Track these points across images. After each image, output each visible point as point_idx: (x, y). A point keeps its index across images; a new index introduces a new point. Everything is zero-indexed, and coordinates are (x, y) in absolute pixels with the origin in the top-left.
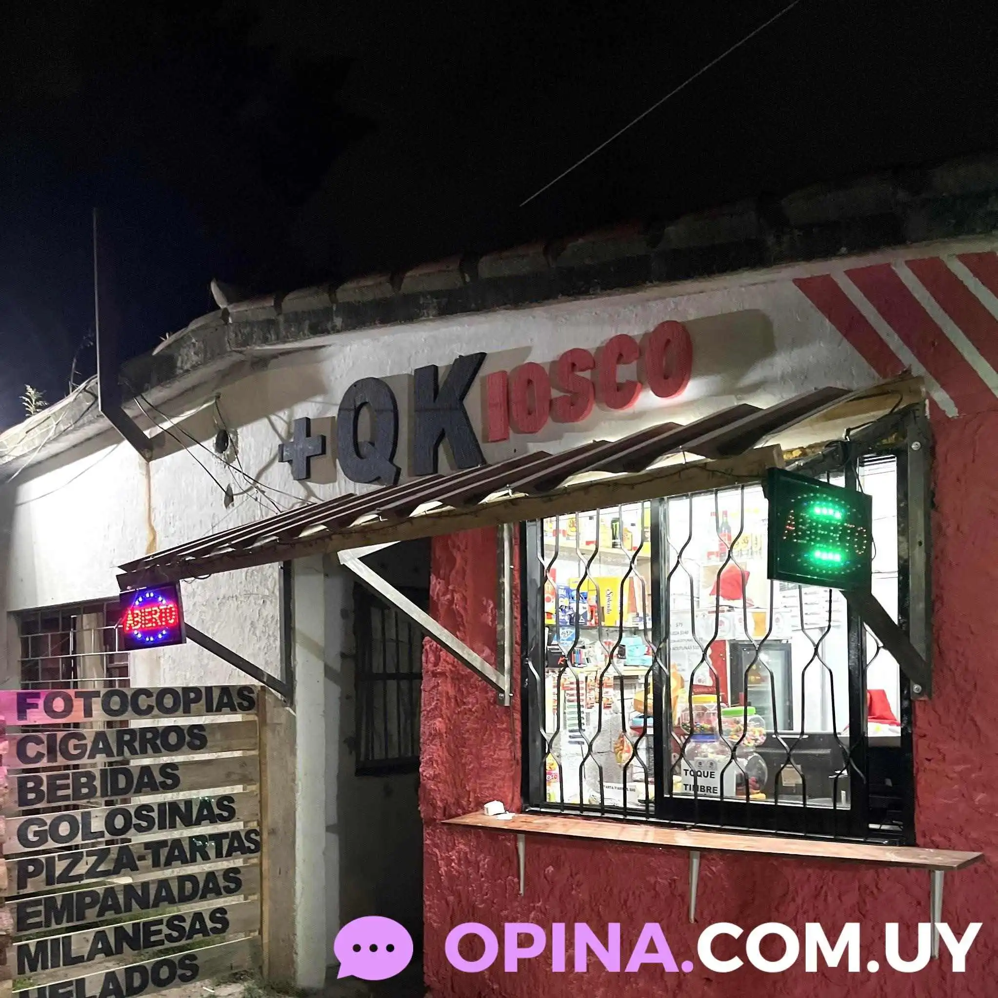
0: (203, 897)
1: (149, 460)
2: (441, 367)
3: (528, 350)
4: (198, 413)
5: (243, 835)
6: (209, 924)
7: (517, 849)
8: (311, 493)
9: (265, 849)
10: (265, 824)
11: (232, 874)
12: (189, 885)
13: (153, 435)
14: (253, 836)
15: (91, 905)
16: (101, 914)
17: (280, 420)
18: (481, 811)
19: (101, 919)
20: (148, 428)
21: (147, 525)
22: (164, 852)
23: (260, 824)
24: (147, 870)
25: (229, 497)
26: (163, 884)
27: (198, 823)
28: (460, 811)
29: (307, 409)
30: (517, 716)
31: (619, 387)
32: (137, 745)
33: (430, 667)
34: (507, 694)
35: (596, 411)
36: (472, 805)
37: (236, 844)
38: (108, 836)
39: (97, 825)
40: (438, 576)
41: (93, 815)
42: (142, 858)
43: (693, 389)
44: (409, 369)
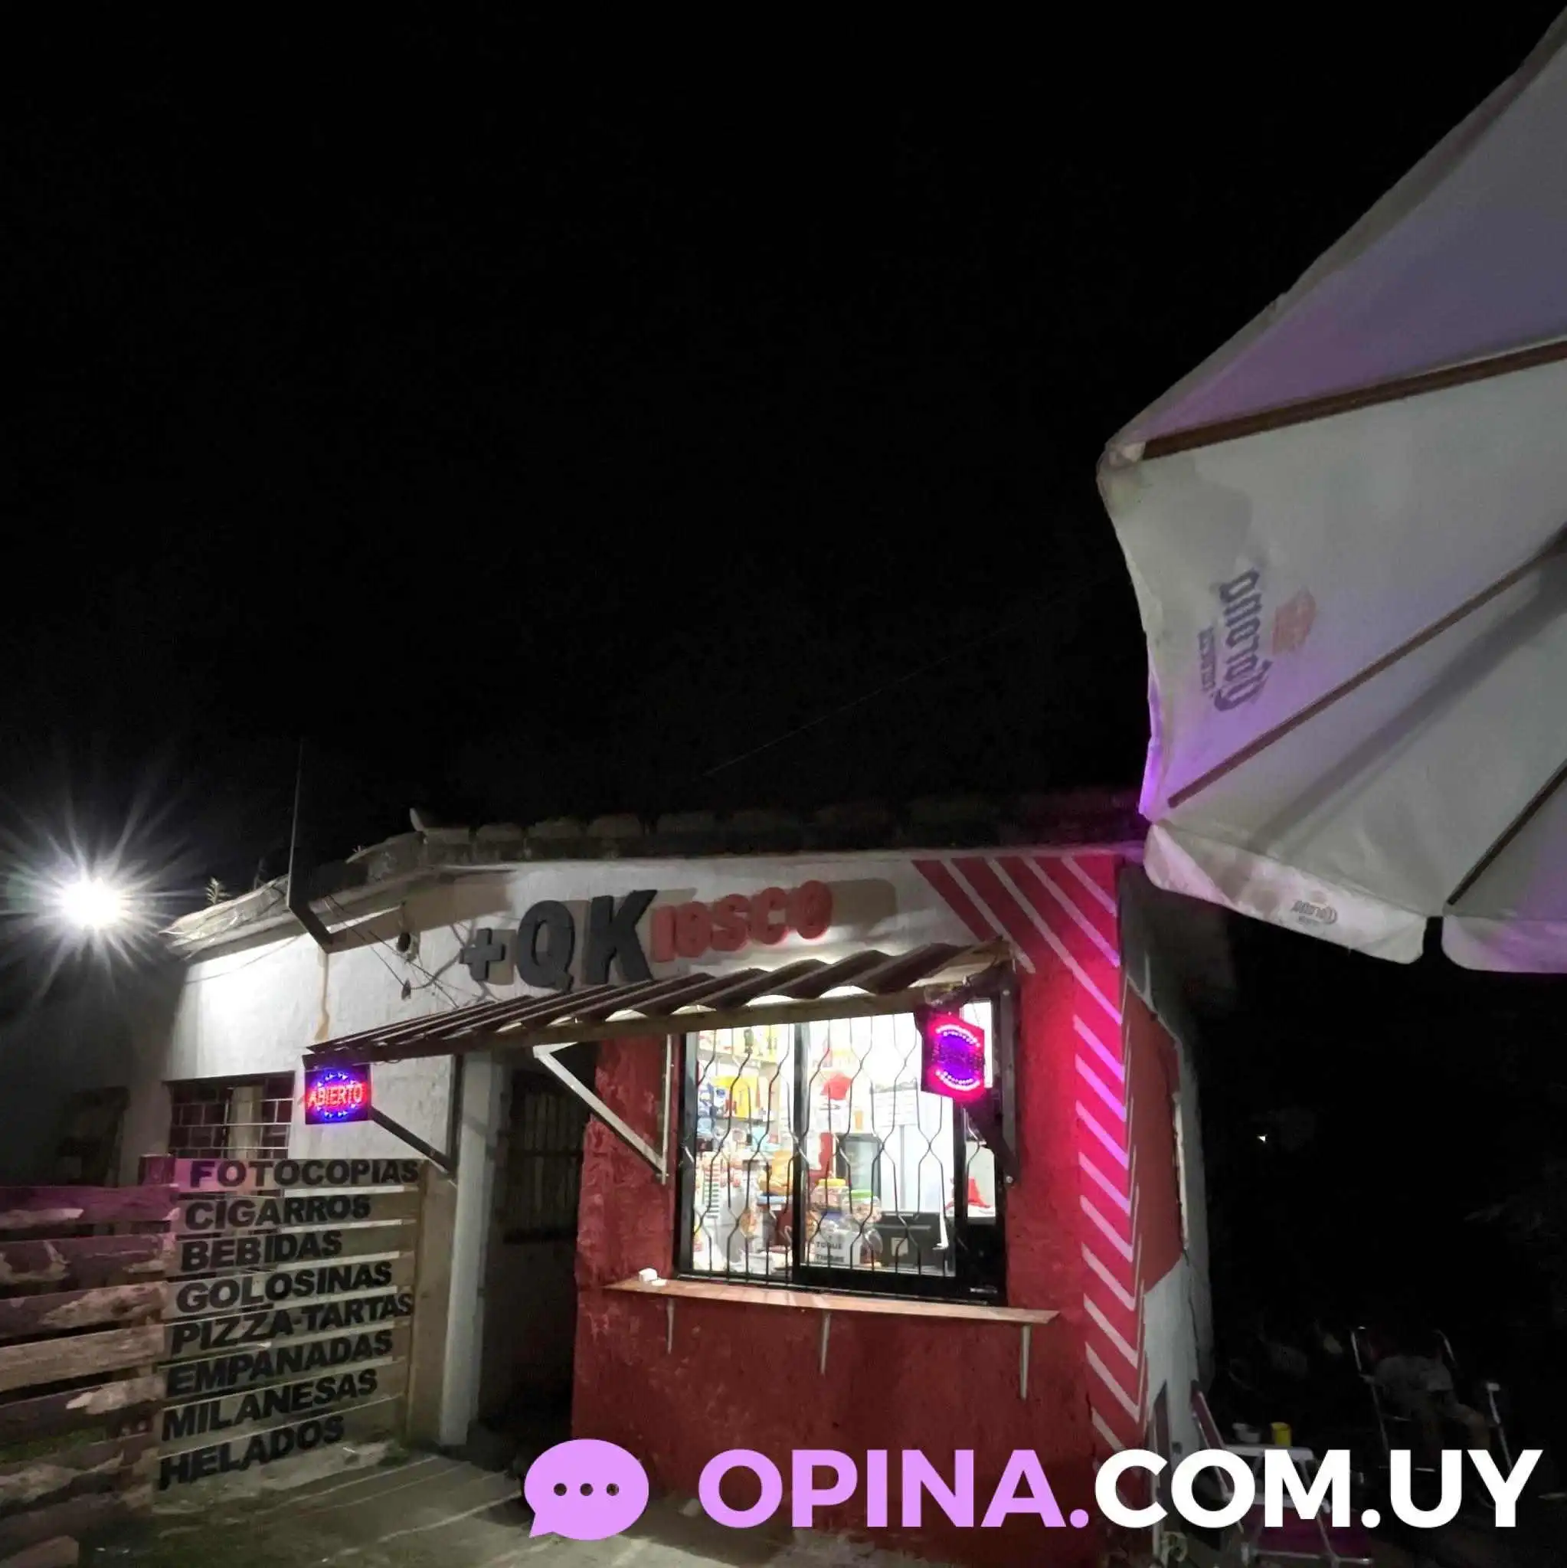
0: (354, 1360)
1: (328, 951)
2: (617, 898)
3: (693, 891)
4: (383, 915)
5: (397, 1298)
6: (358, 1385)
7: (666, 1312)
8: (487, 992)
9: (417, 1311)
10: (418, 1288)
11: (383, 1337)
12: (341, 1348)
13: (334, 931)
14: (406, 1300)
15: (244, 1370)
16: (252, 1378)
17: (463, 929)
18: (635, 1277)
19: (253, 1382)
20: (329, 925)
21: (320, 1009)
22: (320, 1317)
23: (413, 1288)
24: (303, 1333)
25: (407, 991)
26: (317, 1346)
27: (355, 1287)
28: (614, 1277)
29: (489, 921)
30: (672, 1194)
31: (771, 928)
32: (303, 1213)
33: (592, 1148)
34: (665, 1174)
35: (750, 944)
36: (626, 1272)
37: (389, 1308)
38: (266, 1301)
39: (258, 1290)
40: (604, 1069)
41: (254, 1279)
42: (298, 1322)
43: (830, 935)
44: (588, 897)
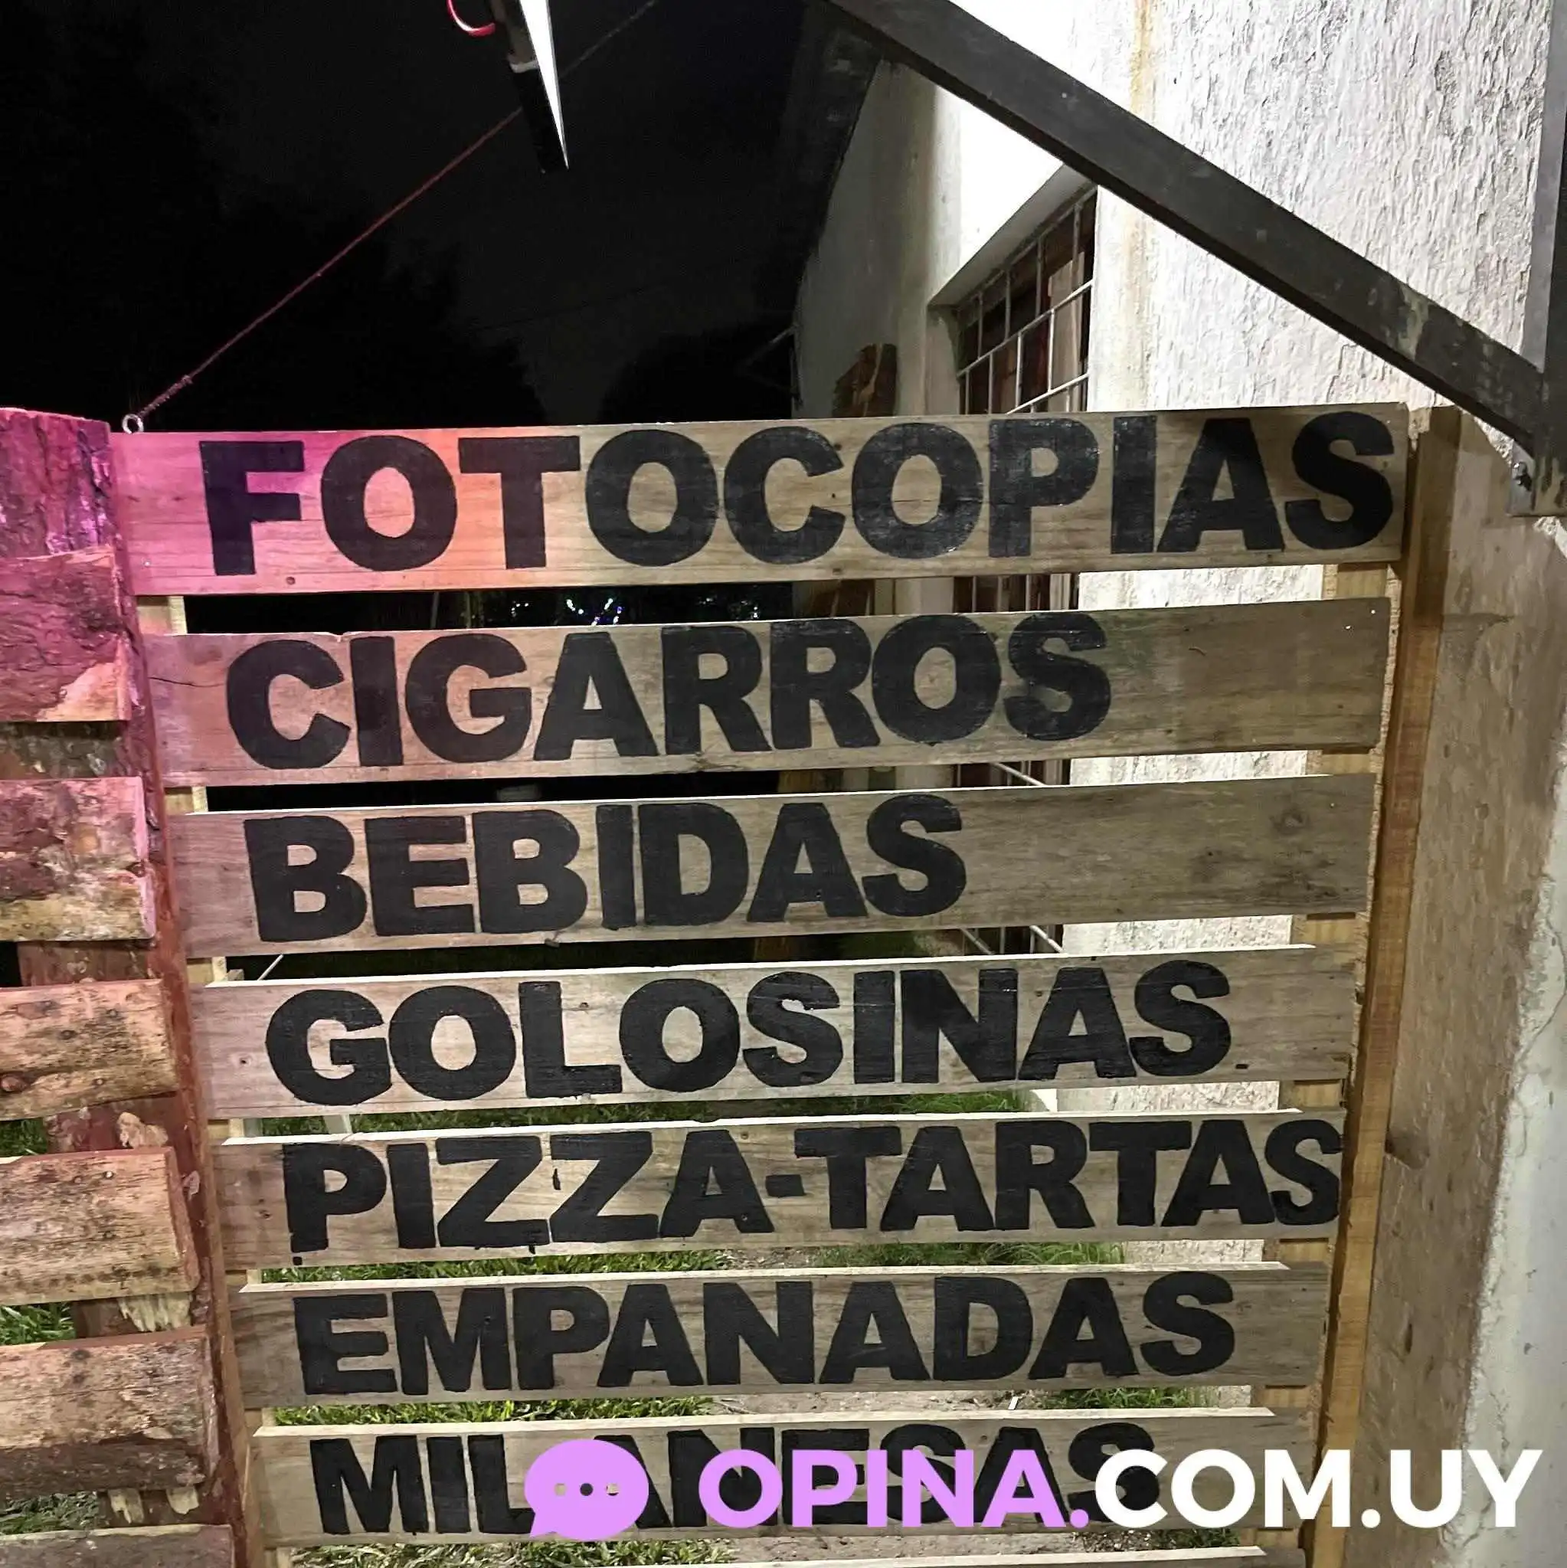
5: (1258, 1141)
9: (1362, 1214)
10: (1374, 1100)
11: (1188, 1300)
12: (983, 1319)
14: (1308, 1149)
16: (610, 1375)
19: (614, 1391)
23: (1351, 1099)
27: (1041, 1069)
37: (1221, 1176)
38: (635, 1087)
39: (589, 1040)
41: (569, 998)
42: (787, 1185)
